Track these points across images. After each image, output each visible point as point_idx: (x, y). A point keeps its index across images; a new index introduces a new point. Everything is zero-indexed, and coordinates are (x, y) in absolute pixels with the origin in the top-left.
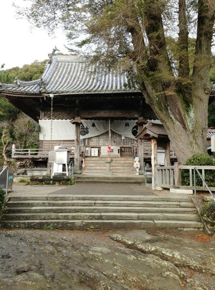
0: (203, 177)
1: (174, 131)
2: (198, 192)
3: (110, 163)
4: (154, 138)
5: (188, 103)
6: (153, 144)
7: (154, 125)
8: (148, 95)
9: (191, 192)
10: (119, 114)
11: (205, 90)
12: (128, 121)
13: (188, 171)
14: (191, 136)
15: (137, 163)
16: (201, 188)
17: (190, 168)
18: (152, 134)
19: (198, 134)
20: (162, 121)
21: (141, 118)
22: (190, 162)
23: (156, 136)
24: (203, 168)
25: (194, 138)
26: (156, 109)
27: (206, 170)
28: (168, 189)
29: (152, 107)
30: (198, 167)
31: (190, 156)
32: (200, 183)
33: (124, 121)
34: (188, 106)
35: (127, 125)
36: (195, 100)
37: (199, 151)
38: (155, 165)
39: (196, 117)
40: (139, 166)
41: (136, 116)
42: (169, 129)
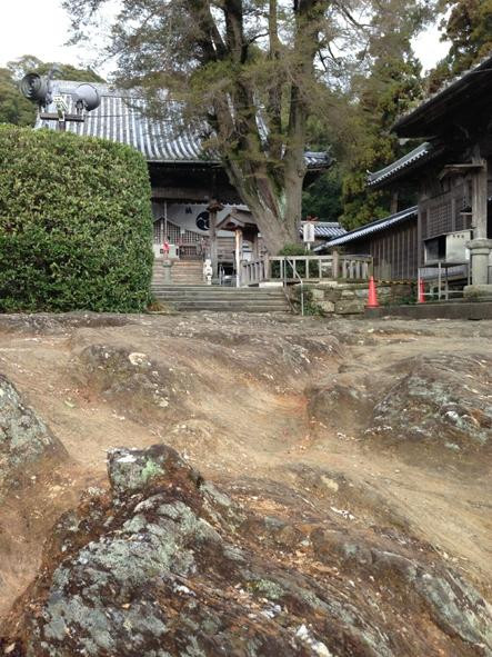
0: (294, 266)
1: (264, 219)
2: (289, 284)
3: (170, 266)
4: (239, 227)
5: (279, 187)
6: (238, 236)
7: (240, 211)
8: (233, 174)
9: (281, 284)
10: (180, 194)
11: (299, 171)
12: (190, 205)
13: (278, 262)
14: (283, 226)
15: (209, 267)
16: (292, 280)
17: (281, 259)
18: (237, 223)
19: (291, 223)
20: (249, 206)
21: (214, 202)
22: (281, 254)
23: (243, 225)
24: (295, 258)
25: (286, 227)
26: (243, 191)
27: (297, 261)
28: (257, 285)
29: (238, 188)
30: (289, 258)
31: (282, 247)
32: (290, 275)
33: (183, 205)
34: (280, 190)
35: (189, 211)
36: (288, 184)
37: (290, 241)
38: (241, 261)
39: (288, 203)
40: (211, 272)
41: (206, 197)
42: (258, 217)
